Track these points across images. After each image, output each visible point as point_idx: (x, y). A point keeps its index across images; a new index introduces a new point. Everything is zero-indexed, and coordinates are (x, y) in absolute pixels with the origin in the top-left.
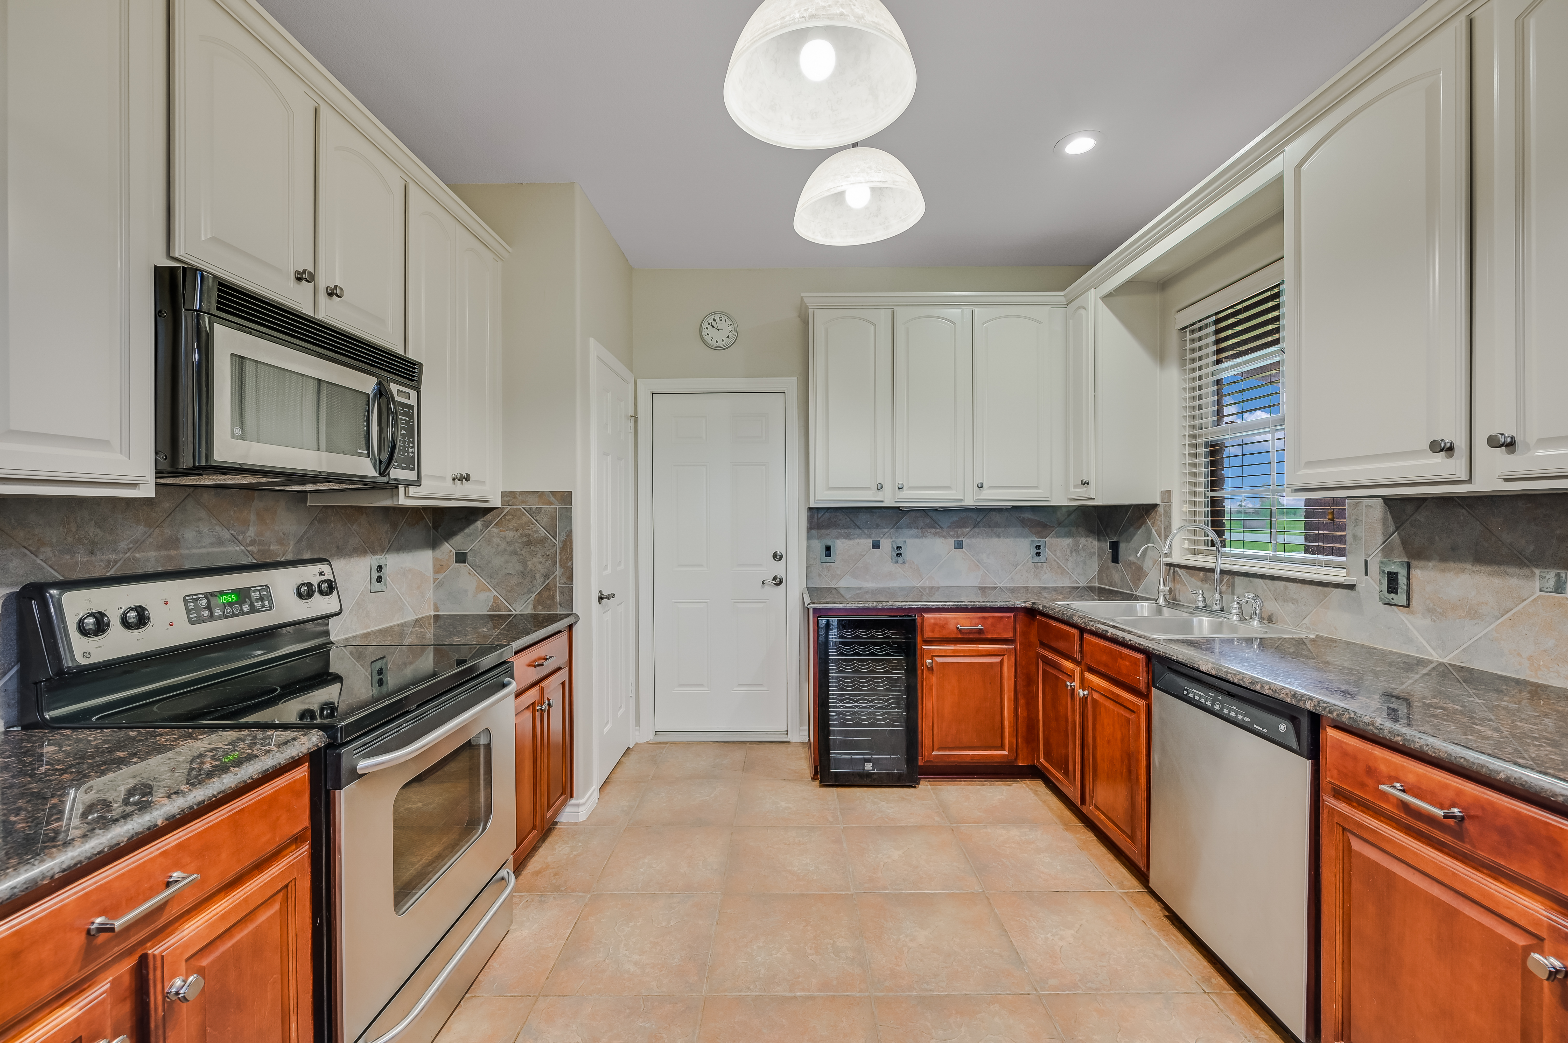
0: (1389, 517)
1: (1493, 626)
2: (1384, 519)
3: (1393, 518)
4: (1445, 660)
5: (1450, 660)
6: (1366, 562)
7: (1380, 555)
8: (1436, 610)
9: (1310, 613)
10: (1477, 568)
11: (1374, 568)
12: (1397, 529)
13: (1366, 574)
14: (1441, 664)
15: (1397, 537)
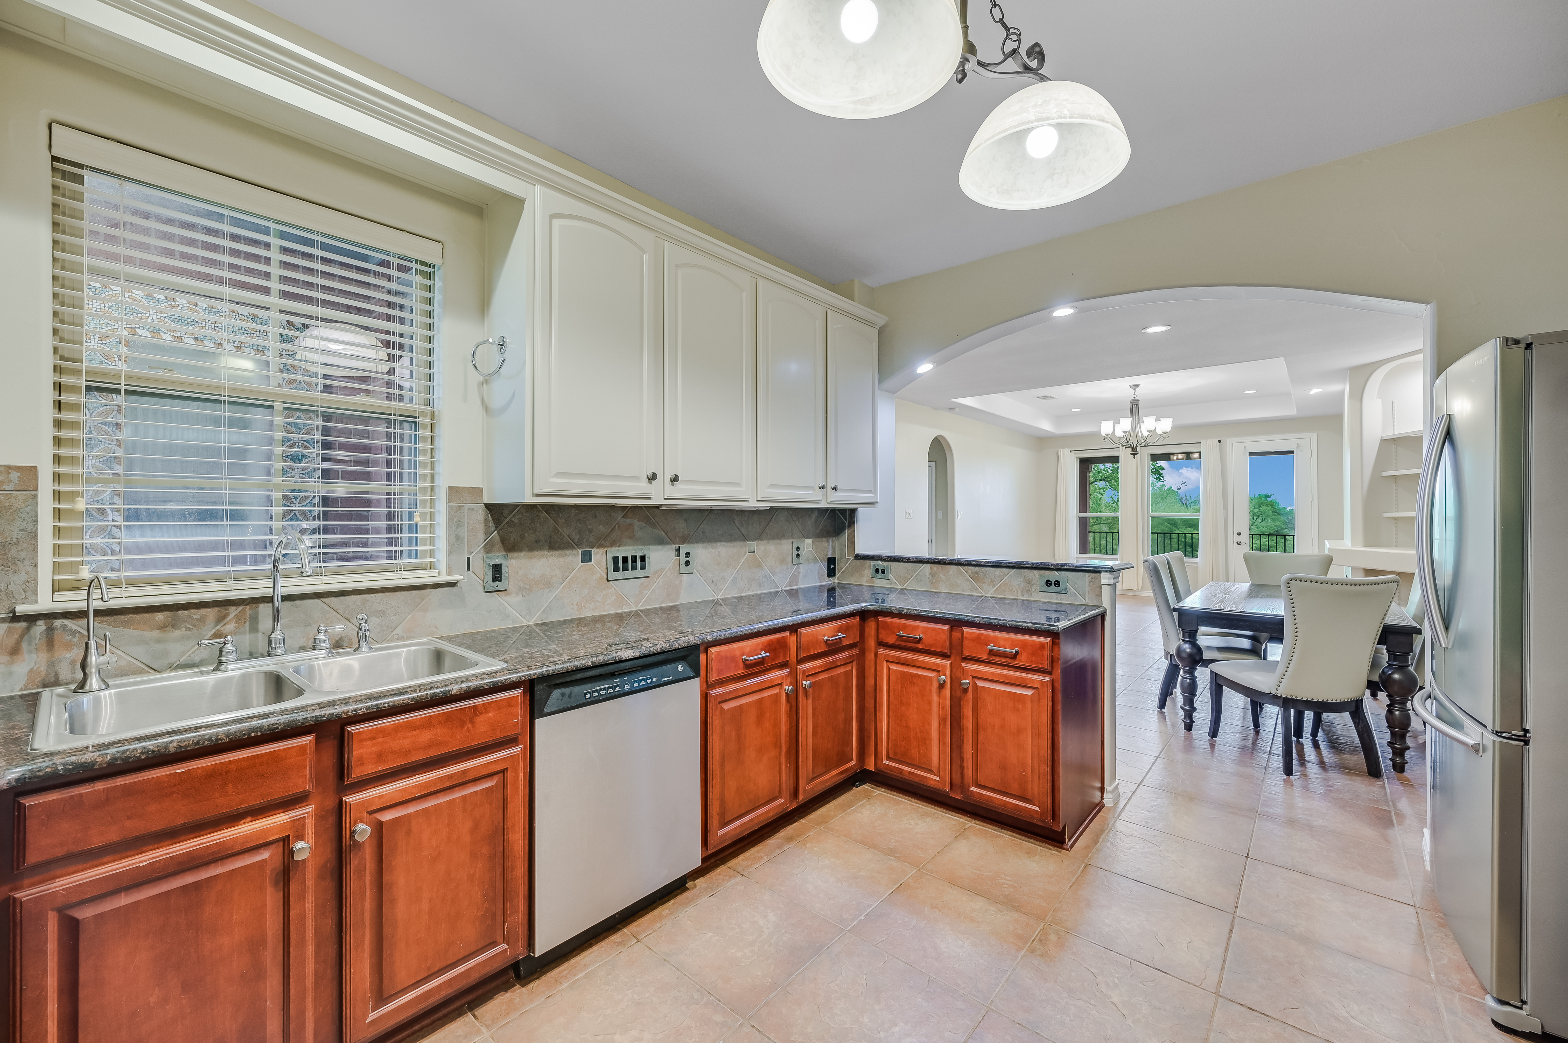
0: (490, 519)
1: (559, 590)
2: (486, 521)
3: (493, 520)
4: (531, 623)
5: (535, 621)
6: (468, 559)
7: (482, 551)
8: (525, 588)
9: (402, 622)
10: (551, 553)
11: (476, 564)
12: (496, 527)
13: (468, 569)
14: (528, 626)
15: (497, 536)
